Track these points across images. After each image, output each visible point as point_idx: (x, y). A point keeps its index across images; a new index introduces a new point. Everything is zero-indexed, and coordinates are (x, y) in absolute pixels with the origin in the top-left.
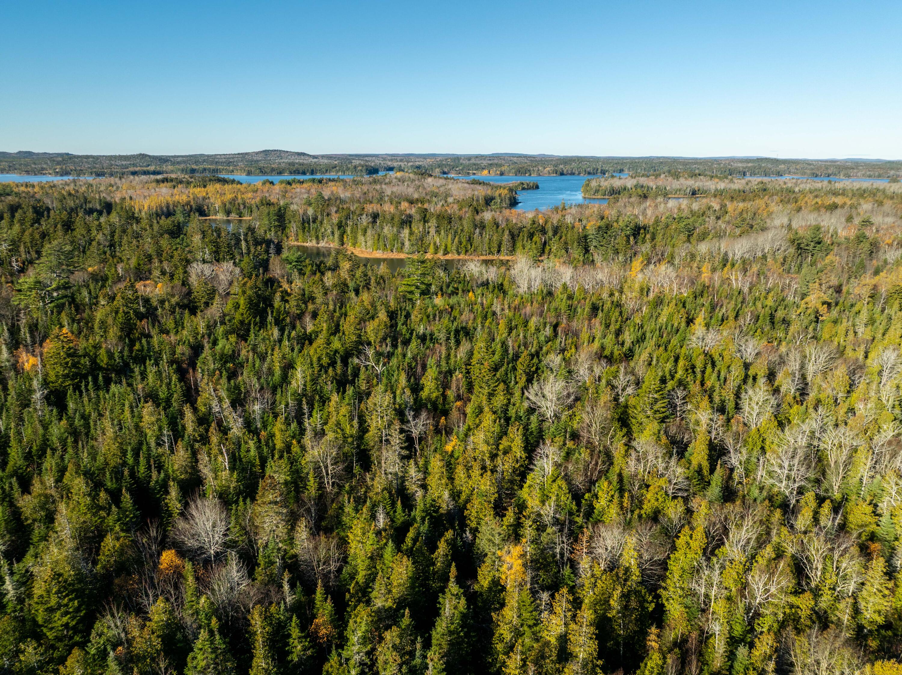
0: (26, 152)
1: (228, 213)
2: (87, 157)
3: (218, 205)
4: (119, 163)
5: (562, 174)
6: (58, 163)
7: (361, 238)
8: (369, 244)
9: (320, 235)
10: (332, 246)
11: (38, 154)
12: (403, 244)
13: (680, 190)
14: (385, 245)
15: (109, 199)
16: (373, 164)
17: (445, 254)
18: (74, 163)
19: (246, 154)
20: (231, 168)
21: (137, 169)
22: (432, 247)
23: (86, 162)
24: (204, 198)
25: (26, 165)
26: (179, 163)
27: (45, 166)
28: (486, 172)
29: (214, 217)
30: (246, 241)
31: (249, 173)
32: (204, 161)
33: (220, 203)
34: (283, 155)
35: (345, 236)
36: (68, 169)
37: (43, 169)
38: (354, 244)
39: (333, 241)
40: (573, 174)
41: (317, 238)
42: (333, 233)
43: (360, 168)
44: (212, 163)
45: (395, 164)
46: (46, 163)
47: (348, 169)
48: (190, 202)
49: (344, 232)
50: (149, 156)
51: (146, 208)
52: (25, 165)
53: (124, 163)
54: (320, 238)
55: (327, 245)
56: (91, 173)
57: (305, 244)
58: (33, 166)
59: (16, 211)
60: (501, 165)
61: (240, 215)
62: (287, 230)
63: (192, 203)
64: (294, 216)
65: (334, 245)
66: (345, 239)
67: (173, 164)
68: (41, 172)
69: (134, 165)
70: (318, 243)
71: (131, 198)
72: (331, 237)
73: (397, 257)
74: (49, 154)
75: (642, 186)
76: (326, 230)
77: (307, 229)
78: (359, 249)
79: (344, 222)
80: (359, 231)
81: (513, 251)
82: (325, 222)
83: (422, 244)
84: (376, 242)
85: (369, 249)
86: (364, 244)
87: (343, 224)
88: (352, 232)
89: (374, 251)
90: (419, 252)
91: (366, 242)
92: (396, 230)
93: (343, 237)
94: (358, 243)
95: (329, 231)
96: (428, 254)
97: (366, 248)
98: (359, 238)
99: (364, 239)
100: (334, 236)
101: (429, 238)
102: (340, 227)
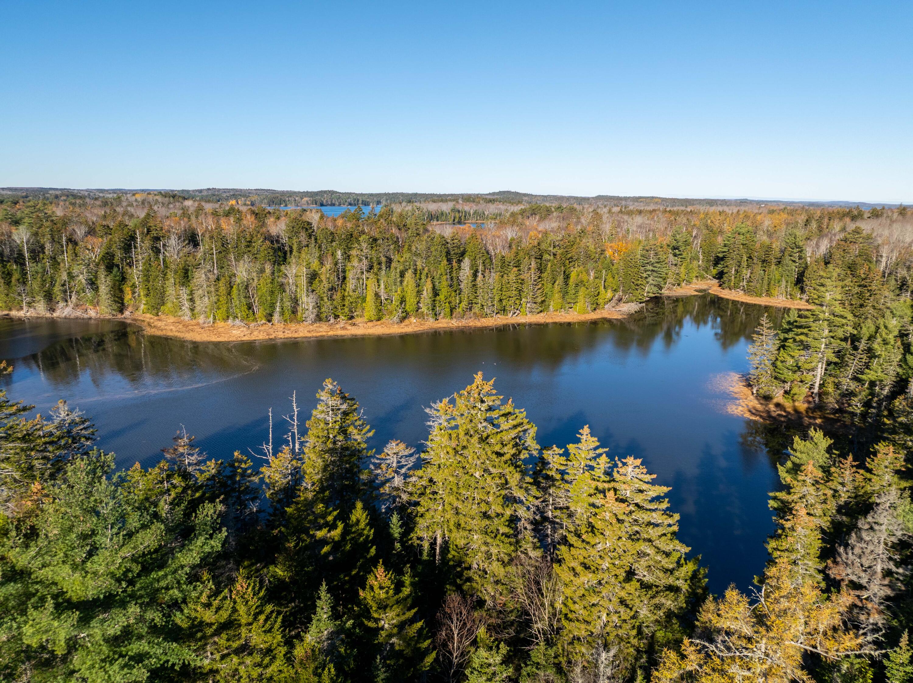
8: (203, 303)
9: (57, 289)
10: (92, 313)
12: (295, 301)
14: (250, 307)
17: (401, 320)
22: (369, 306)
35: (127, 290)
38: (156, 307)
39: (96, 303)
41: (49, 297)
49: (122, 279)
54: (59, 296)
55: (78, 313)
57: (14, 313)
60: (246, 196)
65: (99, 310)
66: (128, 297)
70: (53, 310)
72: (89, 294)
73: (289, 334)
76: (71, 276)
77: (16, 276)
78: (172, 319)
79: (119, 254)
80: (170, 275)
81: (543, 305)
82: (66, 258)
83: (343, 298)
84: (223, 299)
85: (201, 319)
86: (187, 304)
87: (116, 260)
88: (147, 276)
89: (220, 324)
90: (336, 317)
91: (192, 300)
92: (268, 268)
93: (121, 291)
94: (169, 305)
95: (82, 278)
96: (357, 320)
97: (194, 316)
98: (171, 291)
99: (184, 293)
100: (96, 289)
101: (351, 284)
102: (110, 267)
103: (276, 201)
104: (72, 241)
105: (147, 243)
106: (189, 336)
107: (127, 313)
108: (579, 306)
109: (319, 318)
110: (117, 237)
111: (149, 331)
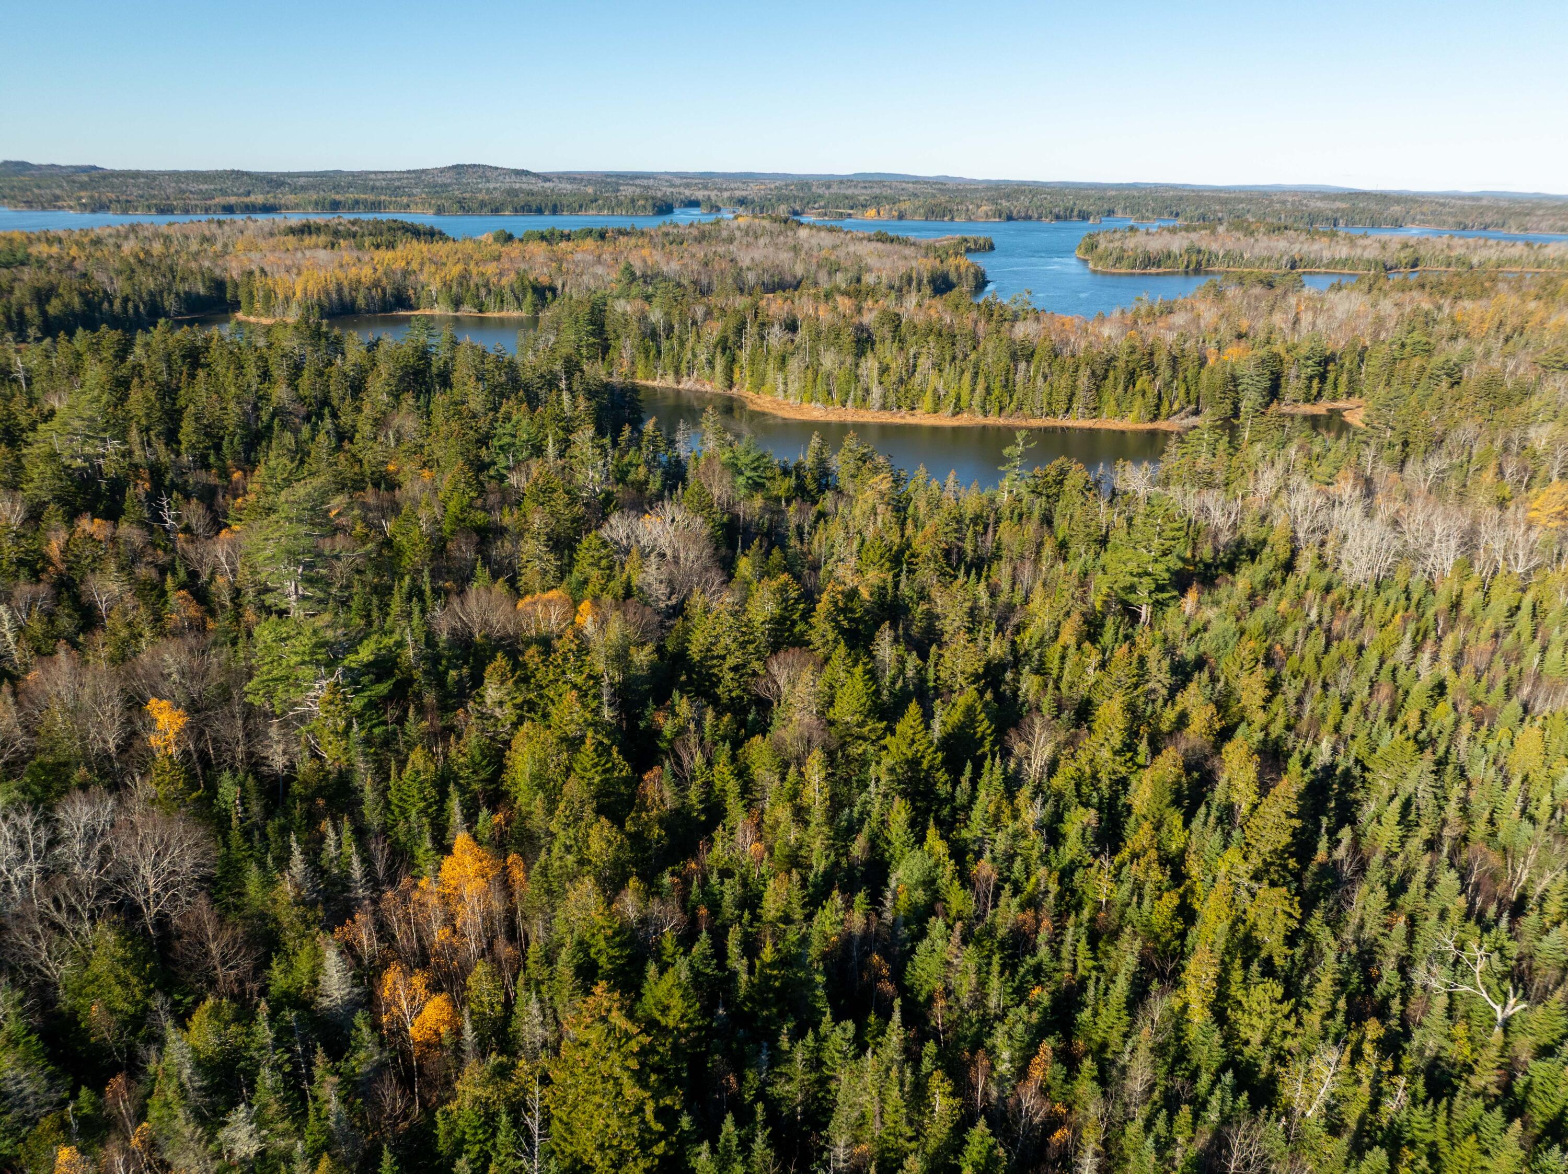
0: (17, 164)
1: (457, 303)
2: (136, 175)
3: (434, 287)
4: (194, 187)
5: (1010, 218)
6: (83, 186)
7: (772, 374)
8: (794, 387)
9: (684, 365)
10: (708, 388)
11: (40, 167)
12: (867, 391)
13: (1269, 260)
14: (830, 393)
15: (217, 272)
16: (659, 194)
17: (955, 414)
18: (113, 187)
19: (423, 171)
20: (405, 200)
21: (233, 200)
22: (928, 399)
23: (134, 185)
24: (406, 273)
25: (24, 189)
26: (303, 188)
27: (58, 192)
28: (872, 212)
29: (428, 312)
30: (569, 389)
31: (440, 211)
32: (350, 185)
33: (439, 285)
34: (489, 174)
35: (737, 370)
36: (104, 199)
37: (57, 198)
38: (758, 387)
39: (711, 380)
40: (1028, 218)
41: (677, 372)
42: (711, 363)
43: (642, 202)
44: (365, 189)
45: (700, 195)
46: (61, 187)
47: (620, 204)
48: (379, 280)
49: (733, 360)
50: (248, 174)
51: (298, 294)
52: (21, 189)
53: (204, 187)
54: (684, 371)
55: (698, 387)
56: (149, 207)
57: (650, 383)
58: (36, 191)
59: (48, 300)
60: (894, 201)
61: (481, 308)
62: (612, 353)
63: (384, 282)
64: (626, 323)
65: (713, 385)
66: (736, 376)
67: (294, 190)
68: (53, 203)
69: (224, 192)
70: (679, 383)
71: (263, 271)
72: (707, 371)
73: (856, 419)
74: (60, 167)
75: (1199, 252)
76: (694, 355)
77: (653, 352)
78: (769, 398)
79: (732, 338)
80: (771, 360)
81: (1096, 410)
82: (692, 338)
83: (907, 391)
84: (809, 385)
85: (791, 400)
86: (782, 387)
87: (730, 343)
88: (753, 361)
89: (806, 405)
90: (899, 407)
91: (786, 384)
92: (849, 360)
93: (732, 370)
94: (768, 386)
95: (703, 358)
96: (918, 412)
97: (786, 397)
98: (770, 374)
99: (780, 378)
100: (713, 368)
101: (918, 378)
102: (724, 350)
103: (937, 210)
104: (694, 323)
105: (755, 330)
106: (780, 413)
107: (735, 390)
108: (1131, 416)
109: (884, 407)
110: (733, 322)
111: (751, 407)
